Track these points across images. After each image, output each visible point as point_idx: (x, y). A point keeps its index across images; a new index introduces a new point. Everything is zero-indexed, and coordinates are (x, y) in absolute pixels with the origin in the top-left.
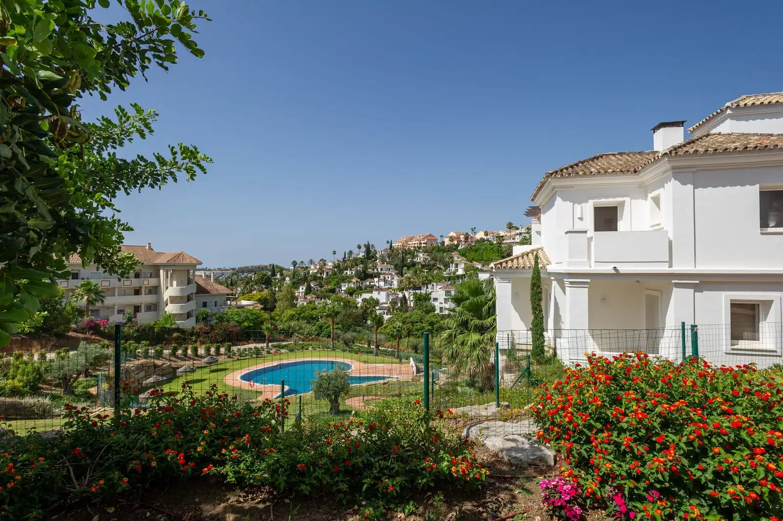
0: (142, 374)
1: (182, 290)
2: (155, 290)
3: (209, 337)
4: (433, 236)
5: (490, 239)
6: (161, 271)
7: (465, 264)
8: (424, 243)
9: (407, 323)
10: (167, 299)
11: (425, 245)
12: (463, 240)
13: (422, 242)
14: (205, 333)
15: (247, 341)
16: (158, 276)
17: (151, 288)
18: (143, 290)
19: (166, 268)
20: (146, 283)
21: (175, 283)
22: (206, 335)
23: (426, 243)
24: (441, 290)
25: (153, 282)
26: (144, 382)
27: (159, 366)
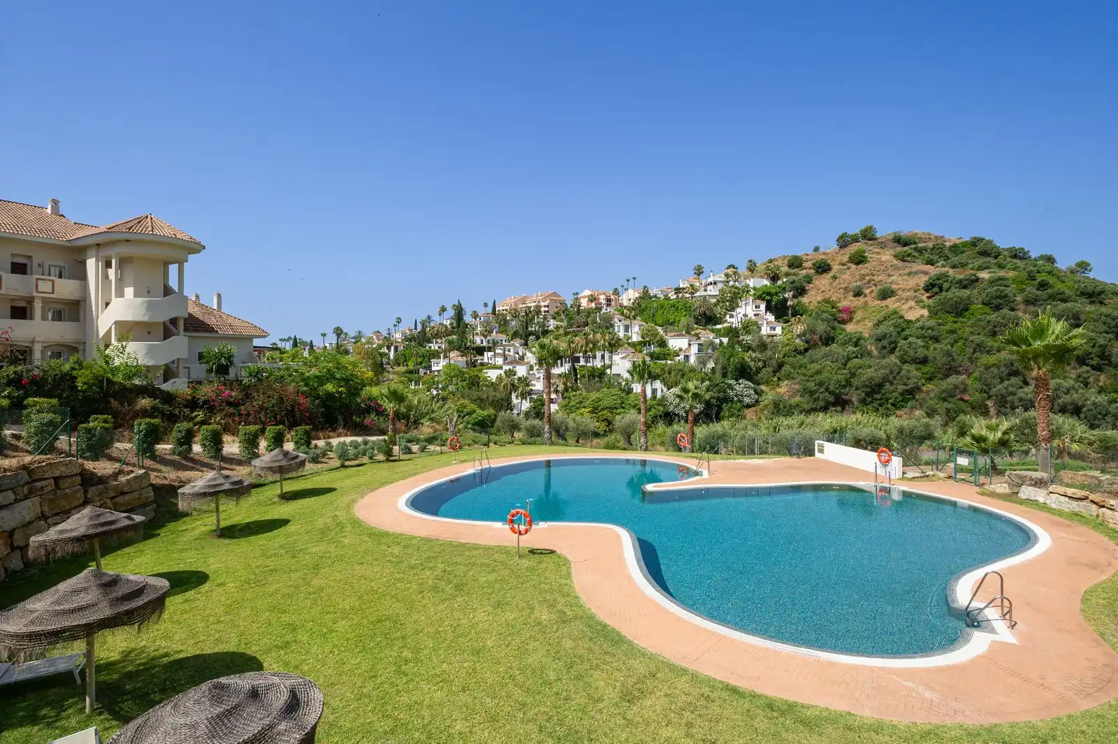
0: (28, 509)
1: (150, 307)
2: (75, 310)
3: (240, 415)
4: (559, 296)
5: (658, 296)
6: (91, 264)
7: (640, 326)
8: (545, 306)
9: (603, 409)
10: (109, 332)
11: (547, 309)
12: (604, 302)
13: (542, 304)
14: (229, 404)
15: (334, 430)
16: (83, 277)
17: (60, 307)
18: (38, 306)
19: (104, 253)
20: (45, 286)
21: (129, 291)
22: (232, 410)
23: (548, 306)
24: (624, 361)
25: (66, 289)
26: (35, 539)
27: (102, 480)
